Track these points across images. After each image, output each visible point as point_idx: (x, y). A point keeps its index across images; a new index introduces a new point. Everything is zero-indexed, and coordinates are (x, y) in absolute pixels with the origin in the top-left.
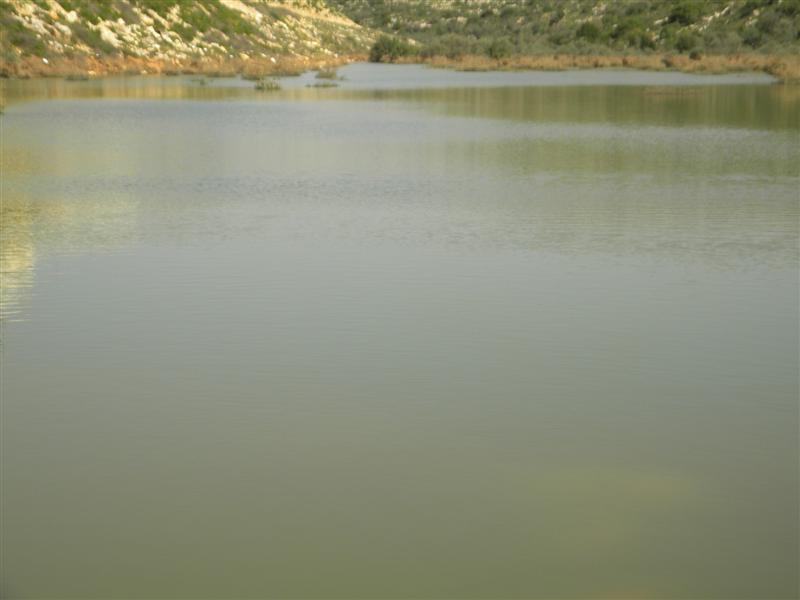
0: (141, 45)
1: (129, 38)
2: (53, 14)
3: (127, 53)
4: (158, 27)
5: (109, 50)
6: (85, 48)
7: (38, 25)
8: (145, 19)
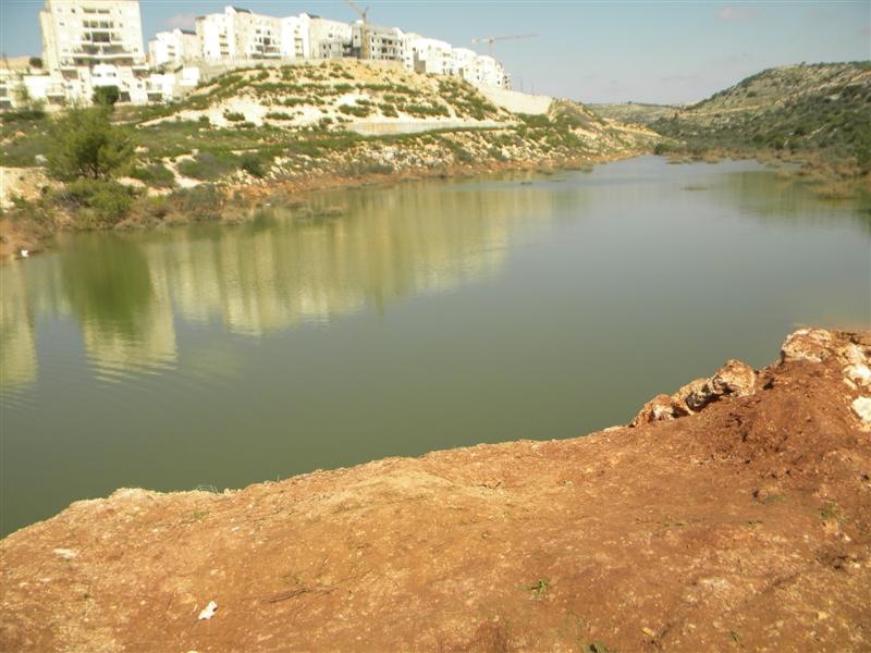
0: (521, 156)
1: (515, 153)
2: (480, 146)
3: (513, 160)
4: (532, 147)
5: (504, 159)
6: (493, 159)
7: (473, 151)
8: (527, 144)
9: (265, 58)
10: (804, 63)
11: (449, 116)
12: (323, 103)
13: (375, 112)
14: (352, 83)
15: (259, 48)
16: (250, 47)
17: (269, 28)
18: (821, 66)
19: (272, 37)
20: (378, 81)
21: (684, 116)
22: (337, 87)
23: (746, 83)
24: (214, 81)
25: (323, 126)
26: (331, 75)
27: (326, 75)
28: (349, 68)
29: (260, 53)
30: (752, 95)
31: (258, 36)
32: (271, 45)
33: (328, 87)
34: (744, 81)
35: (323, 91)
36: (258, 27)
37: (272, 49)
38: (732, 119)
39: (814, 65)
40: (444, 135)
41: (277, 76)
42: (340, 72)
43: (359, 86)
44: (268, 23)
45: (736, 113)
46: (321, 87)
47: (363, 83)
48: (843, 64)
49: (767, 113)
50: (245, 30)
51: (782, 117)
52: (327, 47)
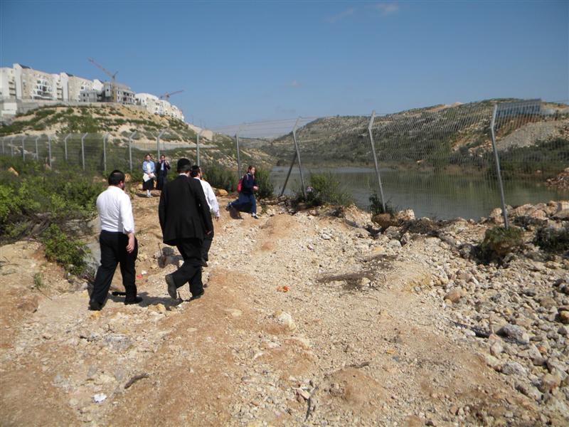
1: (225, 163)
9: (42, 99)
10: (338, 116)
11: (181, 141)
12: (111, 130)
13: (142, 137)
14: (125, 119)
15: (39, 93)
16: (34, 92)
17: (46, 80)
18: (349, 117)
19: (48, 87)
20: (137, 118)
21: (277, 144)
22: (116, 120)
23: (309, 126)
24: (30, 113)
25: (115, 144)
26: (110, 113)
27: (107, 112)
28: (118, 109)
29: (40, 96)
30: (313, 133)
31: (39, 85)
32: (47, 92)
33: (111, 120)
34: (308, 125)
35: (109, 123)
36: (39, 79)
37: (47, 94)
38: (306, 146)
39: (344, 117)
40: (188, 151)
41: (79, 112)
42: (114, 112)
43: (128, 120)
44: (44, 77)
45: (308, 143)
46: (106, 120)
47: (130, 119)
48: (358, 117)
49: (326, 143)
50: (30, 80)
51: (336, 145)
52: (86, 95)
